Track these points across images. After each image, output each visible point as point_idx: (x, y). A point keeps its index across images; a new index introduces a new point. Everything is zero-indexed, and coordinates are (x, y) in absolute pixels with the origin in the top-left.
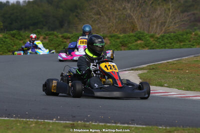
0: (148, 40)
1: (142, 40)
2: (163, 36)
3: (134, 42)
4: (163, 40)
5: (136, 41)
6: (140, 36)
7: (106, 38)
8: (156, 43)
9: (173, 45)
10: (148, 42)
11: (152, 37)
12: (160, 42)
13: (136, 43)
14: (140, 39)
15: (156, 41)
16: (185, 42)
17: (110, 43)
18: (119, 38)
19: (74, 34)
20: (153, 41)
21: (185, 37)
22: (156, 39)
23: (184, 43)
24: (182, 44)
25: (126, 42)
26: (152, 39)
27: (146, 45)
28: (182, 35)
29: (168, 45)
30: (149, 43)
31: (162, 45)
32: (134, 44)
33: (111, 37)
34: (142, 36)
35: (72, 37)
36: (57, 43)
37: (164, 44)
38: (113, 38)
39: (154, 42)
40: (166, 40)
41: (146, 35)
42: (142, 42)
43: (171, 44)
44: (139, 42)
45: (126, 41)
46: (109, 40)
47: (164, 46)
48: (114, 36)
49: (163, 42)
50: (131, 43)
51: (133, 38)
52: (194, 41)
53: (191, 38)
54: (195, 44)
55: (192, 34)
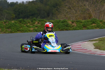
0: (99, 24)
1: (95, 24)
5: (92, 24)
6: (94, 21)
7: (74, 23)
8: (103, 25)
11: (101, 21)
13: (92, 25)
14: (94, 23)
17: (76, 26)
18: (81, 22)
19: (55, 20)
22: (103, 23)
25: (86, 25)
26: (101, 23)
27: (97, 27)
32: (90, 26)
33: (77, 22)
34: (95, 21)
35: (54, 22)
38: (78, 22)
41: (98, 21)
42: (96, 25)
44: (94, 25)
45: (86, 24)
46: (76, 24)
48: (79, 21)
50: (89, 26)
51: (90, 23)
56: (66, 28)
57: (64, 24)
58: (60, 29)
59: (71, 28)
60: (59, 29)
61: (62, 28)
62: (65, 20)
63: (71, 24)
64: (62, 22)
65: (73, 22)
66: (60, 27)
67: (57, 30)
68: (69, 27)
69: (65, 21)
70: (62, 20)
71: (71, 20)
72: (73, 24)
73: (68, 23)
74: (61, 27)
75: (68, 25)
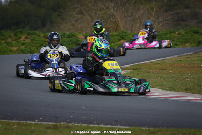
1: (125, 40)
3: (117, 42)
5: (119, 40)
6: (123, 35)
13: (119, 43)
14: (123, 39)
28: (166, 34)
32: (117, 44)
34: (126, 36)
36: (39, 43)
41: (129, 35)
50: (114, 43)
51: (116, 38)
52: (178, 40)
53: (175, 37)
54: (178, 43)
55: (175, 33)
57: (71, 41)
62: (73, 34)
64: (69, 37)
65: (86, 38)
69: (73, 35)
70: (67, 33)
71: (84, 33)
73: (78, 38)
75: (78, 41)
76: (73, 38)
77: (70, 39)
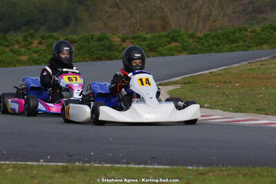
0: (186, 42)
1: (178, 42)
2: (206, 36)
3: (166, 45)
4: (207, 41)
5: (169, 43)
6: (174, 36)
7: (127, 40)
8: (197, 45)
9: (221, 47)
10: (186, 44)
11: (191, 36)
12: (203, 44)
13: (169, 46)
14: (174, 40)
15: (198, 42)
16: (238, 42)
18: (144, 39)
19: (81, 36)
20: (193, 42)
21: (237, 35)
22: (197, 40)
23: (236, 44)
24: (233, 45)
25: (155, 45)
26: (192, 40)
27: (183, 49)
28: (234, 33)
29: (215, 47)
30: (187, 46)
31: (206, 47)
32: (166, 47)
33: (134, 38)
34: (178, 36)
37: (209, 46)
38: (137, 40)
39: (195, 44)
40: (211, 41)
41: (183, 35)
42: (178, 44)
43: (218, 46)
44: (174, 44)
45: (156, 43)
46: (132, 43)
47: (208, 49)
48: (138, 37)
49: (207, 44)
50: (162, 47)
51: (165, 39)
52: (251, 41)
53: (247, 36)
54: (252, 44)
55: (247, 31)
56: (107, 54)
57: (102, 45)
58: (94, 56)
59: (120, 52)
60: (91, 55)
61: (98, 55)
62: (104, 35)
63: (120, 43)
64: (99, 40)
65: (123, 40)
66: (92, 51)
67: (86, 59)
68: (115, 52)
69: (105, 38)
70: (97, 34)
71: (120, 35)
72: (125, 45)
73: (112, 41)
74: (96, 52)
75: (111, 46)
76: (105, 41)
77: (101, 42)
